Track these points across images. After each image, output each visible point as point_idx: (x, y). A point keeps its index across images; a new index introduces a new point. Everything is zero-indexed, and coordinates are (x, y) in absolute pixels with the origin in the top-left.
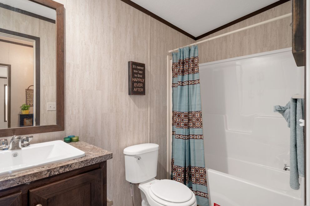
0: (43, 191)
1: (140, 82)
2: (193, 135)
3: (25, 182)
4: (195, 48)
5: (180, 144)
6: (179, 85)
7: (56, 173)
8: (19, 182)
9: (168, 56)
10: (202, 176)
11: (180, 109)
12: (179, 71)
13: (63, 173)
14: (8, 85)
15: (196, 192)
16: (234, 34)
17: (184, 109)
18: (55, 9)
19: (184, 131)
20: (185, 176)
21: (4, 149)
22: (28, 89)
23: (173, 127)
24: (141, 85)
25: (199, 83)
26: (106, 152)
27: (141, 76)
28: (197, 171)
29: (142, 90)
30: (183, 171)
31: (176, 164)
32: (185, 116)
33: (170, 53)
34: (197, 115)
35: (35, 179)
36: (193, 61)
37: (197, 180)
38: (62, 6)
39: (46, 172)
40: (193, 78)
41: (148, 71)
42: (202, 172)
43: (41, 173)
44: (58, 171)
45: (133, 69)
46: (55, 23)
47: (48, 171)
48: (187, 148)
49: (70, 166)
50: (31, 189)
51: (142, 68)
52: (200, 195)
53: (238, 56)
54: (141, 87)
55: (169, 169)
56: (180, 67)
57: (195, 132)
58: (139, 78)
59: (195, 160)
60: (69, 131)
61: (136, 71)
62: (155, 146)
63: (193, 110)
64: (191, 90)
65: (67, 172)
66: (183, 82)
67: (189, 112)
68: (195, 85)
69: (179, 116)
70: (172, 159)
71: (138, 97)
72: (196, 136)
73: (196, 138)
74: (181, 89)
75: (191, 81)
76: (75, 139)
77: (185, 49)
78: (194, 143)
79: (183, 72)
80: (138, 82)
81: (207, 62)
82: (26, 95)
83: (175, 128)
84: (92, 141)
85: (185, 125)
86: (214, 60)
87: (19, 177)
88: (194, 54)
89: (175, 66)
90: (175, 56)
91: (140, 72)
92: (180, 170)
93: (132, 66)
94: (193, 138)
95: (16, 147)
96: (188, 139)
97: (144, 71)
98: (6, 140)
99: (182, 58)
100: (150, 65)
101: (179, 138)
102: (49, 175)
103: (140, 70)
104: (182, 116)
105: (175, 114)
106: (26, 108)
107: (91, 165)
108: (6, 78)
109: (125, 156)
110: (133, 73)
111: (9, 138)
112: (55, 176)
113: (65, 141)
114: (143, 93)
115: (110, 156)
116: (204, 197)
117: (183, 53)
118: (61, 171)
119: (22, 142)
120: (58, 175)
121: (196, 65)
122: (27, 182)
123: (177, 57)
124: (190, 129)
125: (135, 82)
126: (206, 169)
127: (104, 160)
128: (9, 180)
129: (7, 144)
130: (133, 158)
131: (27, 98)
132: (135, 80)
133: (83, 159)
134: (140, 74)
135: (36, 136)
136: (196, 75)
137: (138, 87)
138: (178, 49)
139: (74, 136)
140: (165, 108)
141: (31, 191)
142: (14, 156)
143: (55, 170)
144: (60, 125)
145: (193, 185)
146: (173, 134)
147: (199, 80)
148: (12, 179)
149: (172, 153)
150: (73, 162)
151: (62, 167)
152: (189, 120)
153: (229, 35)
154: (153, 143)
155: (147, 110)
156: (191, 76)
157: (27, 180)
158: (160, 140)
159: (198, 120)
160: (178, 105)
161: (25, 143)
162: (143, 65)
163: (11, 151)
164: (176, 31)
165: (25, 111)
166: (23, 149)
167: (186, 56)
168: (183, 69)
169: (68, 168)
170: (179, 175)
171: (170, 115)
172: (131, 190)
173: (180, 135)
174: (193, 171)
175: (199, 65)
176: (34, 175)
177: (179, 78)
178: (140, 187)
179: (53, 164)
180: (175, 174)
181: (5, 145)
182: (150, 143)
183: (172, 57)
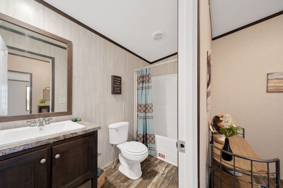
0: (60, 147)
1: (118, 87)
2: (148, 117)
3: (50, 142)
4: (149, 69)
5: (141, 121)
6: (141, 89)
7: (68, 137)
8: (47, 142)
9: (135, 73)
10: (152, 139)
11: (141, 102)
12: (141, 81)
13: (72, 138)
14: (30, 86)
15: (150, 148)
16: (170, 62)
17: (143, 103)
18: (67, 44)
19: (143, 115)
20: (144, 139)
21: (33, 126)
22: (45, 90)
23: (137, 113)
24: (119, 89)
25: (151, 88)
26: (97, 126)
27: (119, 84)
28: (150, 136)
29: (120, 91)
30: (143, 137)
31: (139, 133)
32: (144, 106)
33: (136, 71)
34: (150, 106)
35: (56, 140)
36: (148, 76)
37: (150, 141)
38: (71, 42)
39: (62, 137)
40: (148, 85)
41: (123, 81)
42: (152, 136)
43: (59, 137)
44: (69, 136)
45: (114, 80)
46: (66, 49)
47: (64, 136)
48: (145, 124)
49: (77, 133)
50: (53, 146)
51: (120, 79)
52: (152, 150)
53: (172, 74)
54: (119, 90)
55: (135, 136)
56: (141, 79)
57: (149, 115)
58: (117, 85)
59: (149, 130)
60: (75, 115)
61: (116, 81)
62: (127, 123)
63: (148, 103)
64: (147, 92)
65: (75, 137)
66: (143, 88)
67: (146, 104)
68: (149, 89)
69: (140, 106)
70: (137, 131)
71: (117, 96)
72: (150, 117)
73: (150, 118)
74: (142, 92)
75: (147, 87)
76: (78, 119)
77: (144, 69)
78: (149, 121)
79: (143, 82)
80: (117, 87)
81: (157, 76)
82: (44, 93)
83: (138, 113)
84: (90, 121)
85: (144, 111)
86: (160, 76)
87: (46, 140)
88: (149, 72)
89: (139, 78)
90: (138, 73)
91: (118, 81)
92: (141, 136)
93: (114, 78)
94: (148, 118)
95: (41, 124)
96: (145, 119)
97: (121, 81)
98: (35, 121)
99: (142, 74)
100: (124, 78)
101: (141, 118)
102: (64, 138)
103: (119, 80)
104: (142, 106)
105: (139, 106)
106: (44, 102)
107: (89, 133)
108: (29, 82)
109: (109, 129)
110: (114, 82)
111: (37, 120)
112: (68, 139)
113: (72, 121)
114: (120, 93)
115: (100, 128)
116: (154, 150)
117: (143, 72)
118: (71, 136)
119: (46, 122)
120: (69, 138)
121: (150, 78)
122: (51, 142)
123: (140, 73)
124: (147, 113)
125: (116, 87)
126: (155, 135)
127: (96, 130)
128: (41, 141)
129: (36, 123)
130: (114, 130)
131: (44, 95)
132: (115, 86)
133: (84, 130)
134: (118, 83)
135: (54, 118)
136: (150, 84)
137: (117, 90)
138: (140, 69)
139: (78, 118)
140: (133, 102)
141: (53, 147)
142: (40, 130)
143: (67, 136)
144: (69, 111)
145: (148, 144)
146: (138, 117)
147: (151, 86)
148: (43, 141)
149: (137, 127)
150: (78, 131)
151: (72, 134)
152: (146, 108)
153: (168, 63)
154: (126, 121)
155: (123, 103)
156: (147, 84)
157: (51, 141)
158: (130, 120)
159: (150, 108)
160: (140, 100)
161: (47, 122)
162: (120, 78)
163: (38, 127)
164: (140, 59)
165: (42, 104)
166: (46, 126)
167: (145, 74)
168: (143, 80)
169: (75, 135)
170: (140, 139)
171: (136, 106)
172: (113, 148)
173: (141, 117)
174: (148, 136)
175: (152, 78)
176: (55, 138)
177: (141, 85)
178: (118, 146)
179: (66, 133)
180: (138, 139)
181: (34, 124)
182: (124, 121)
183: (137, 73)
